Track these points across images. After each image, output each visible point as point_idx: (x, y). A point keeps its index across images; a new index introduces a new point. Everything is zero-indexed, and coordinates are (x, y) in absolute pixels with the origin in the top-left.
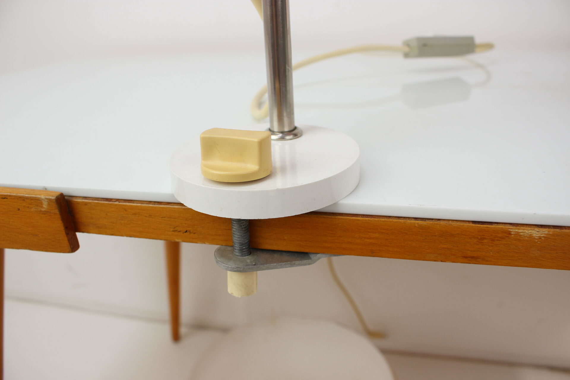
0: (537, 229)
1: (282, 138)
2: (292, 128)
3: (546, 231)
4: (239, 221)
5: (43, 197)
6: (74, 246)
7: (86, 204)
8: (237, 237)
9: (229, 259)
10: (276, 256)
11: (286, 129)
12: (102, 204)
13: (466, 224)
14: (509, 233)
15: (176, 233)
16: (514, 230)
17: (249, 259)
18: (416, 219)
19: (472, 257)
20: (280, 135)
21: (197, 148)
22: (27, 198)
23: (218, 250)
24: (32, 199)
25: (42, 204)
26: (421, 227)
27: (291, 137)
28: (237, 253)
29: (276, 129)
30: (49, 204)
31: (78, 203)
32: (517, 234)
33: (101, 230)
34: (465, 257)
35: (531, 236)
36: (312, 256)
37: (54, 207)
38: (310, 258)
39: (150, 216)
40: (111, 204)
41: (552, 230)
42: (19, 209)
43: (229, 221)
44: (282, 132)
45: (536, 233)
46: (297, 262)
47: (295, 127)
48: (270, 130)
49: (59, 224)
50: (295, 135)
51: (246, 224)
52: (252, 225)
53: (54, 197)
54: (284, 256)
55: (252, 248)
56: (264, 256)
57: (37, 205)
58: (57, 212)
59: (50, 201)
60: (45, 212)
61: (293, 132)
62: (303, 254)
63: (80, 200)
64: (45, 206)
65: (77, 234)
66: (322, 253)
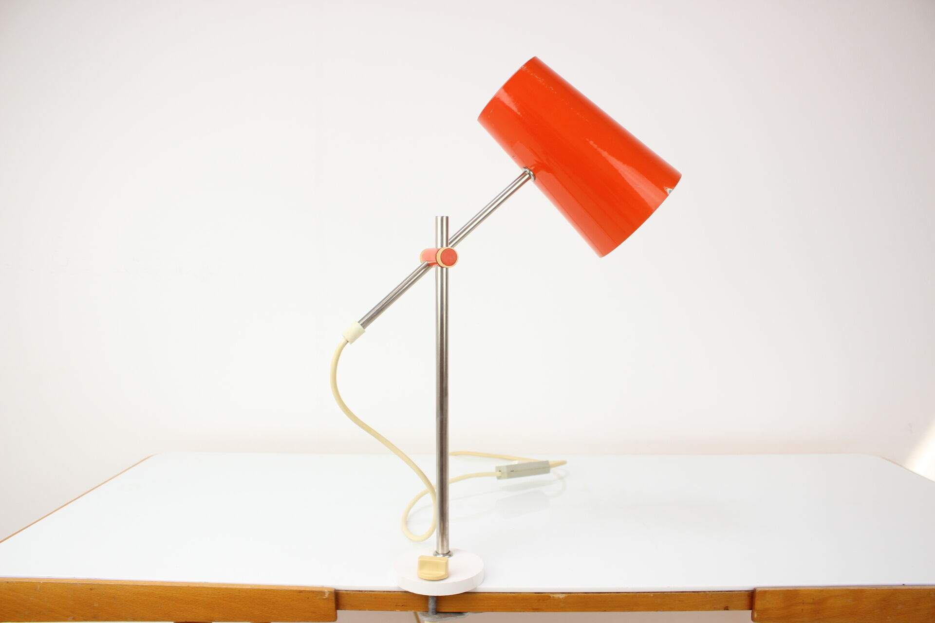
0: (561, 594)
1: (443, 557)
3: (564, 595)
4: (433, 597)
5: (326, 590)
6: (335, 619)
7: (348, 594)
8: (431, 605)
9: (428, 617)
10: (448, 614)
11: (445, 552)
12: (357, 594)
13: (532, 594)
14: (550, 597)
15: (398, 607)
16: (552, 595)
17: (437, 616)
18: (511, 593)
20: (442, 555)
21: (417, 566)
22: (316, 592)
24: (319, 592)
25: (324, 594)
26: (513, 597)
27: (447, 556)
28: (431, 613)
29: (440, 552)
30: (329, 595)
31: (343, 594)
32: (553, 597)
34: (533, 609)
35: (559, 598)
37: (333, 595)
39: (384, 599)
40: (363, 593)
41: (567, 595)
42: (309, 598)
43: (426, 598)
44: (443, 554)
45: (561, 596)
47: (449, 552)
48: (437, 553)
49: (332, 605)
50: (450, 556)
51: (435, 599)
52: (438, 599)
53: (333, 590)
54: (452, 614)
55: (437, 612)
56: (443, 615)
57: (321, 595)
58: (334, 598)
59: (331, 592)
60: (326, 599)
61: (449, 554)
62: (460, 613)
63: (344, 592)
64: (327, 595)
65: (338, 611)
66: (469, 612)
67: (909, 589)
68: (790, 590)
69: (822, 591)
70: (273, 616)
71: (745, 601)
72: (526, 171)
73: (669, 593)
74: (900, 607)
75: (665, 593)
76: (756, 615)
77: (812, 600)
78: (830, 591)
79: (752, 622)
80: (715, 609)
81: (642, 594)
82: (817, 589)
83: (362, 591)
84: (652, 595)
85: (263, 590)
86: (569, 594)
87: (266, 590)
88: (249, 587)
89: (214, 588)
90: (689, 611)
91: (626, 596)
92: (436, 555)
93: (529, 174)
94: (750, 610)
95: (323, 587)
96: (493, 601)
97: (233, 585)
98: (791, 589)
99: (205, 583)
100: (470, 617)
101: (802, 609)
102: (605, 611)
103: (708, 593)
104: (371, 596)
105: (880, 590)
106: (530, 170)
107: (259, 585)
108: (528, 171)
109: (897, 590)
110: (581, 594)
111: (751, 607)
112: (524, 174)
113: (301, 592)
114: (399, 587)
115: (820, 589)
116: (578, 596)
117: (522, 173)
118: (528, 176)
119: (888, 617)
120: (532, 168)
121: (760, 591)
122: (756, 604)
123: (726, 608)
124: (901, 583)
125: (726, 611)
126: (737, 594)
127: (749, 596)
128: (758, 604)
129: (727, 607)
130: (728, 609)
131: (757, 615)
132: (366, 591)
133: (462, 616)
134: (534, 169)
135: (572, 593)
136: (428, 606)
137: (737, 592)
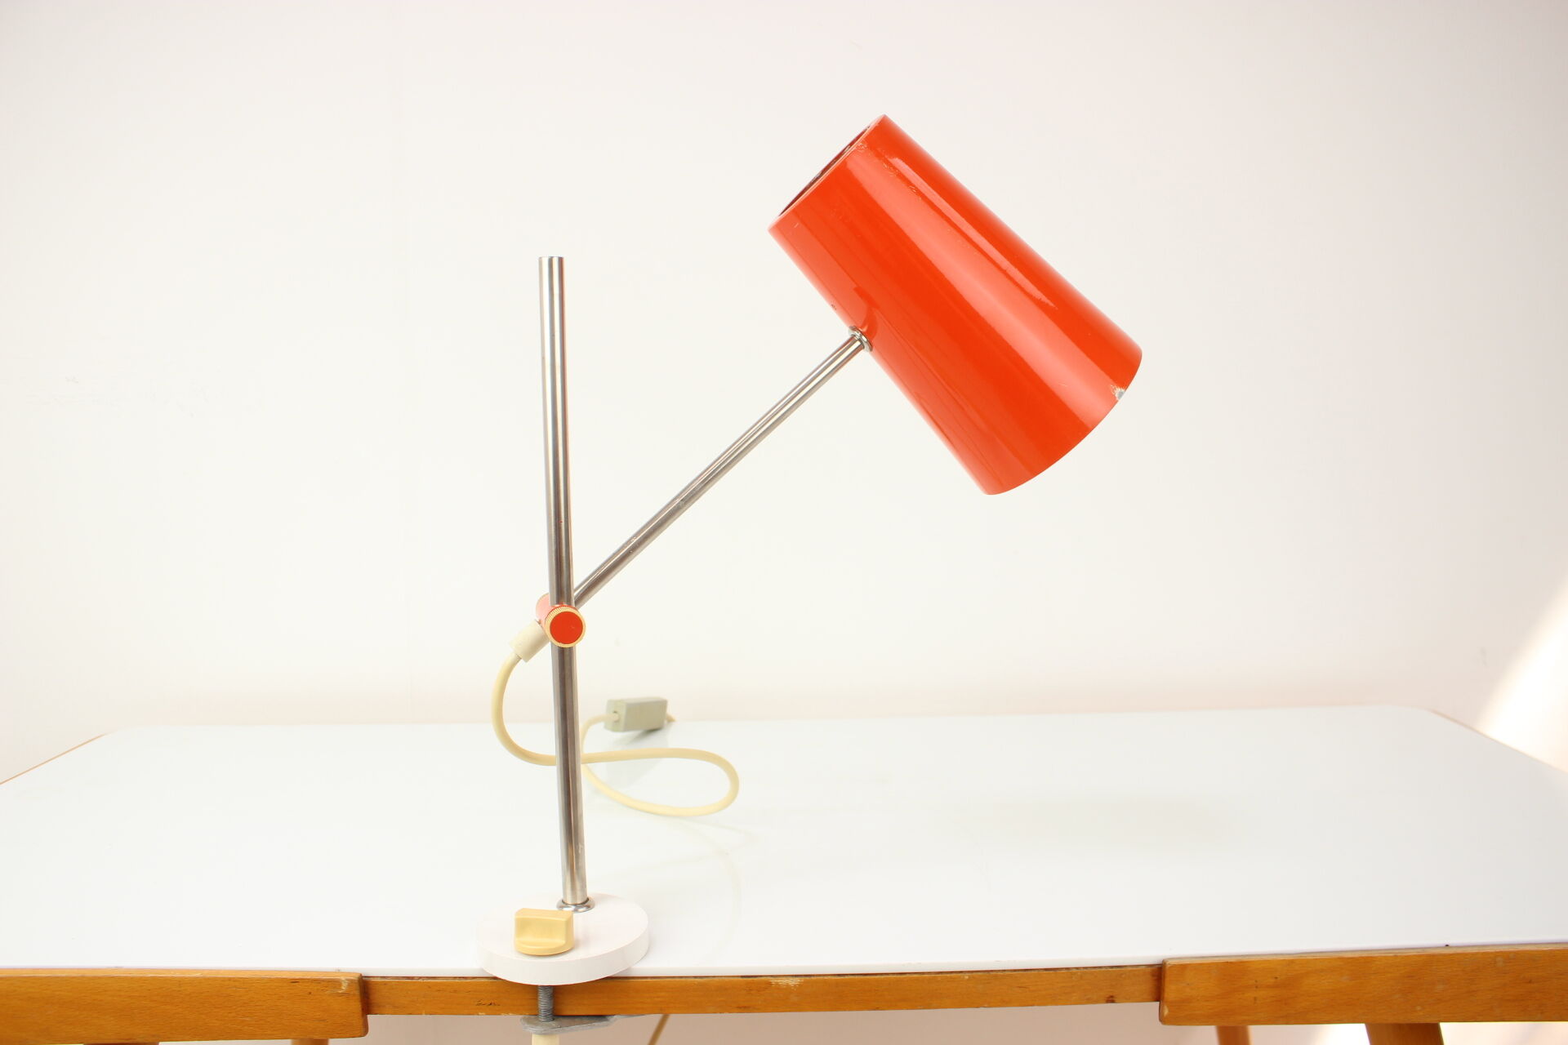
0: (791, 979)
1: (576, 911)
2: (585, 899)
3: (798, 980)
4: (545, 987)
5: (343, 978)
6: (365, 1030)
7: (385, 984)
8: (543, 1003)
9: (536, 1025)
10: (577, 1020)
11: (579, 902)
12: (404, 983)
13: (736, 979)
14: (770, 984)
15: (481, 1006)
16: (773, 981)
17: (553, 1024)
18: (695, 977)
19: (745, 1007)
20: (573, 907)
21: (511, 927)
22: (323, 981)
23: (524, 1019)
24: (329, 981)
25: (340, 985)
26: (700, 984)
27: (584, 909)
28: (542, 1018)
29: (569, 901)
30: (349, 985)
31: (377, 983)
32: (777, 984)
33: (398, 1009)
34: (739, 1007)
35: (787, 985)
36: (609, 1018)
37: (356, 986)
38: (607, 1020)
39: (455, 991)
40: (415, 982)
41: (803, 978)
42: (310, 993)
43: (534, 989)
44: (575, 905)
45: (792, 982)
46: (596, 1024)
47: (588, 899)
48: (564, 904)
49: (356, 1006)
50: (588, 907)
51: (551, 991)
52: (556, 992)
53: (355, 978)
54: (585, 1020)
55: (556, 1015)
56: (566, 1021)
57: (335, 987)
58: (357, 993)
59: (351, 982)
60: (342, 993)
61: (586, 904)
62: (601, 1017)
63: (379, 980)
64: (344, 987)
65: (370, 1017)
66: (618, 1014)
67: (1458, 954)
68: (1231, 963)
69: (1292, 962)
70: (246, 1027)
71: (1148, 985)
72: (855, 336)
73: (999, 973)
74: (1440, 987)
75: (992, 973)
76: (1166, 1012)
77: (1273, 980)
78: (1308, 961)
79: (1160, 1023)
80: (1089, 1001)
81: (948, 975)
82: (1282, 958)
83: (412, 978)
84: (967, 977)
85: (224, 980)
86: (808, 978)
87: (230, 979)
88: (198, 975)
89: (132, 978)
90: (1039, 1005)
91: (917, 979)
92: (562, 907)
93: (860, 340)
94: (1157, 1000)
95: (339, 971)
96: (663, 994)
97: (169, 970)
98: (1233, 960)
99: (117, 969)
100: (618, 1023)
101: (1255, 999)
102: (877, 1009)
103: (1075, 971)
104: (429, 987)
105: (1403, 957)
106: (862, 334)
107: (218, 971)
108: (858, 334)
109: (1433, 956)
110: (829, 977)
111: (1158, 996)
112: (852, 340)
113: (295, 981)
114: (482, 970)
115: (1287, 958)
116: (825, 981)
117: (848, 337)
118: (858, 343)
119: (1419, 1008)
120: (864, 330)
121: (1174, 966)
122: (1167, 990)
123: (1111, 1000)
124: (1443, 942)
125: (1109, 1004)
126: (1130, 971)
127: (1153, 976)
128: (1171, 990)
129: (1112, 997)
130: (1113, 1002)
131: (1169, 1011)
132: (420, 978)
133: (605, 1023)
134: (867, 331)
135: (813, 975)
136: (537, 1005)
137: (1130, 969)
